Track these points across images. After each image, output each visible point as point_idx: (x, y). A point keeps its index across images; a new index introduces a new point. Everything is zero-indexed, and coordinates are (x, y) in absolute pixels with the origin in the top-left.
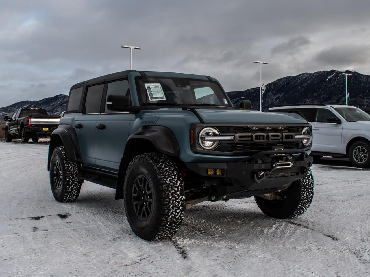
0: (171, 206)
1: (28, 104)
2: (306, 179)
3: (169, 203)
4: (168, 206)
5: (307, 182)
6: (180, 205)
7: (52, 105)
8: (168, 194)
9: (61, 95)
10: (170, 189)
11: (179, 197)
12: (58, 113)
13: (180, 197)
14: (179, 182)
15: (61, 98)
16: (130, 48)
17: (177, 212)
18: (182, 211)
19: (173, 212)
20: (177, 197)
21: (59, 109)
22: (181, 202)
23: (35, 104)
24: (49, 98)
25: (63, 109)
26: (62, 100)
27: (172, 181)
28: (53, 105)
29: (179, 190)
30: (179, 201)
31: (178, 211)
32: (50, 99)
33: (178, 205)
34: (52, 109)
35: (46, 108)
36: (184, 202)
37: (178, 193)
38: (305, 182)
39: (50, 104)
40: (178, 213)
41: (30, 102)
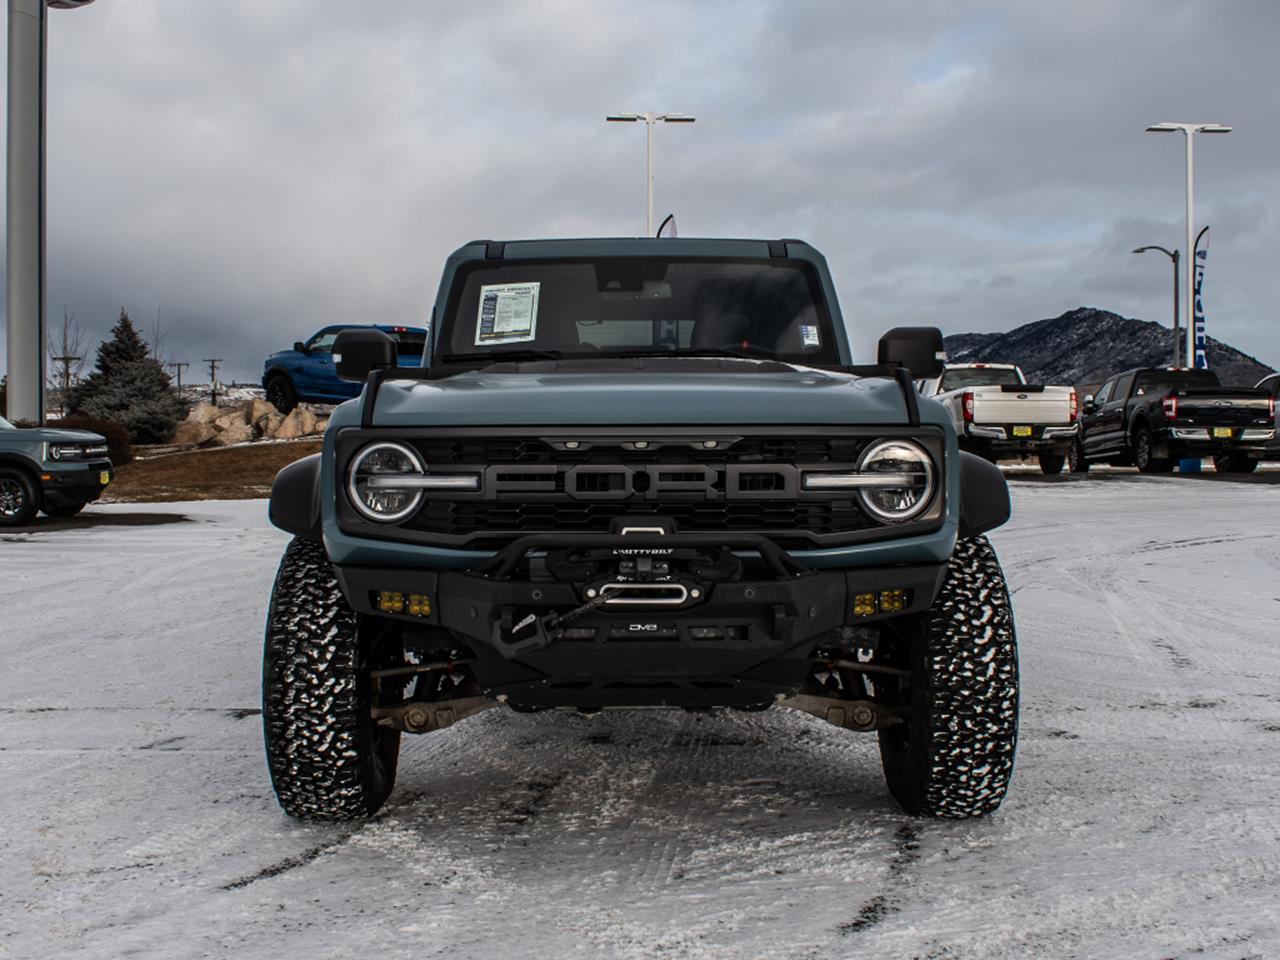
0: (292, 710)
1: (972, 344)
2: (964, 660)
3: (283, 698)
4: (281, 708)
5: (968, 674)
6: (326, 708)
7: (1051, 345)
8: (284, 668)
9: (1082, 310)
10: (291, 650)
11: (322, 678)
12: (1074, 374)
13: (327, 680)
14: (334, 631)
15: (1084, 320)
16: (1184, 130)
17: (316, 732)
18: (339, 732)
19: (299, 729)
20: (315, 681)
21: (1077, 360)
22: (331, 699)
23: (995, 346)
24: (1042, 321)
25: (1090, 358)
26: (1087, 326)
27: (308, 624)
28: (1057, 347)
29: (329, 656)
30: (323, 695)
31: (321, 729)
32: (1047, 327)
33: (319, 707)
34: (1054, 361)
35: (1030, 356)
36: (348, 699)
37: (322, 667)
38: (954, 673)
39: (1046, 343)
40: (323, 735)
41: (978, 338)
